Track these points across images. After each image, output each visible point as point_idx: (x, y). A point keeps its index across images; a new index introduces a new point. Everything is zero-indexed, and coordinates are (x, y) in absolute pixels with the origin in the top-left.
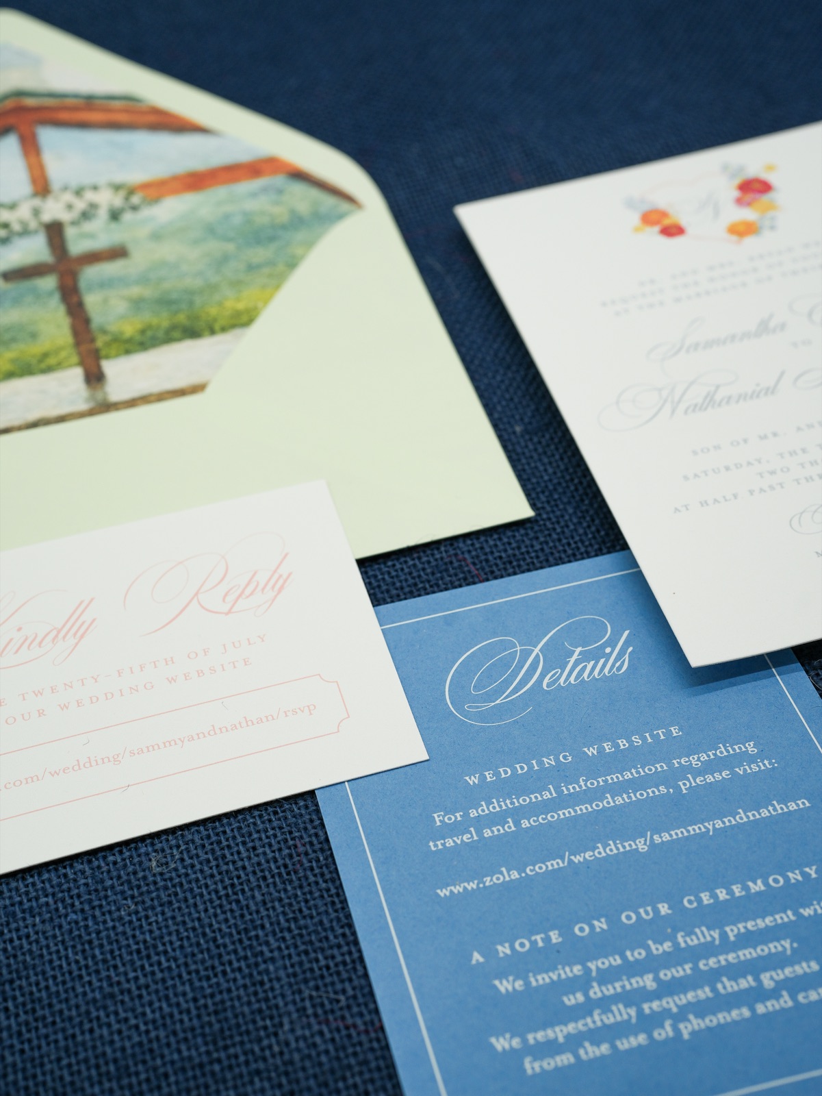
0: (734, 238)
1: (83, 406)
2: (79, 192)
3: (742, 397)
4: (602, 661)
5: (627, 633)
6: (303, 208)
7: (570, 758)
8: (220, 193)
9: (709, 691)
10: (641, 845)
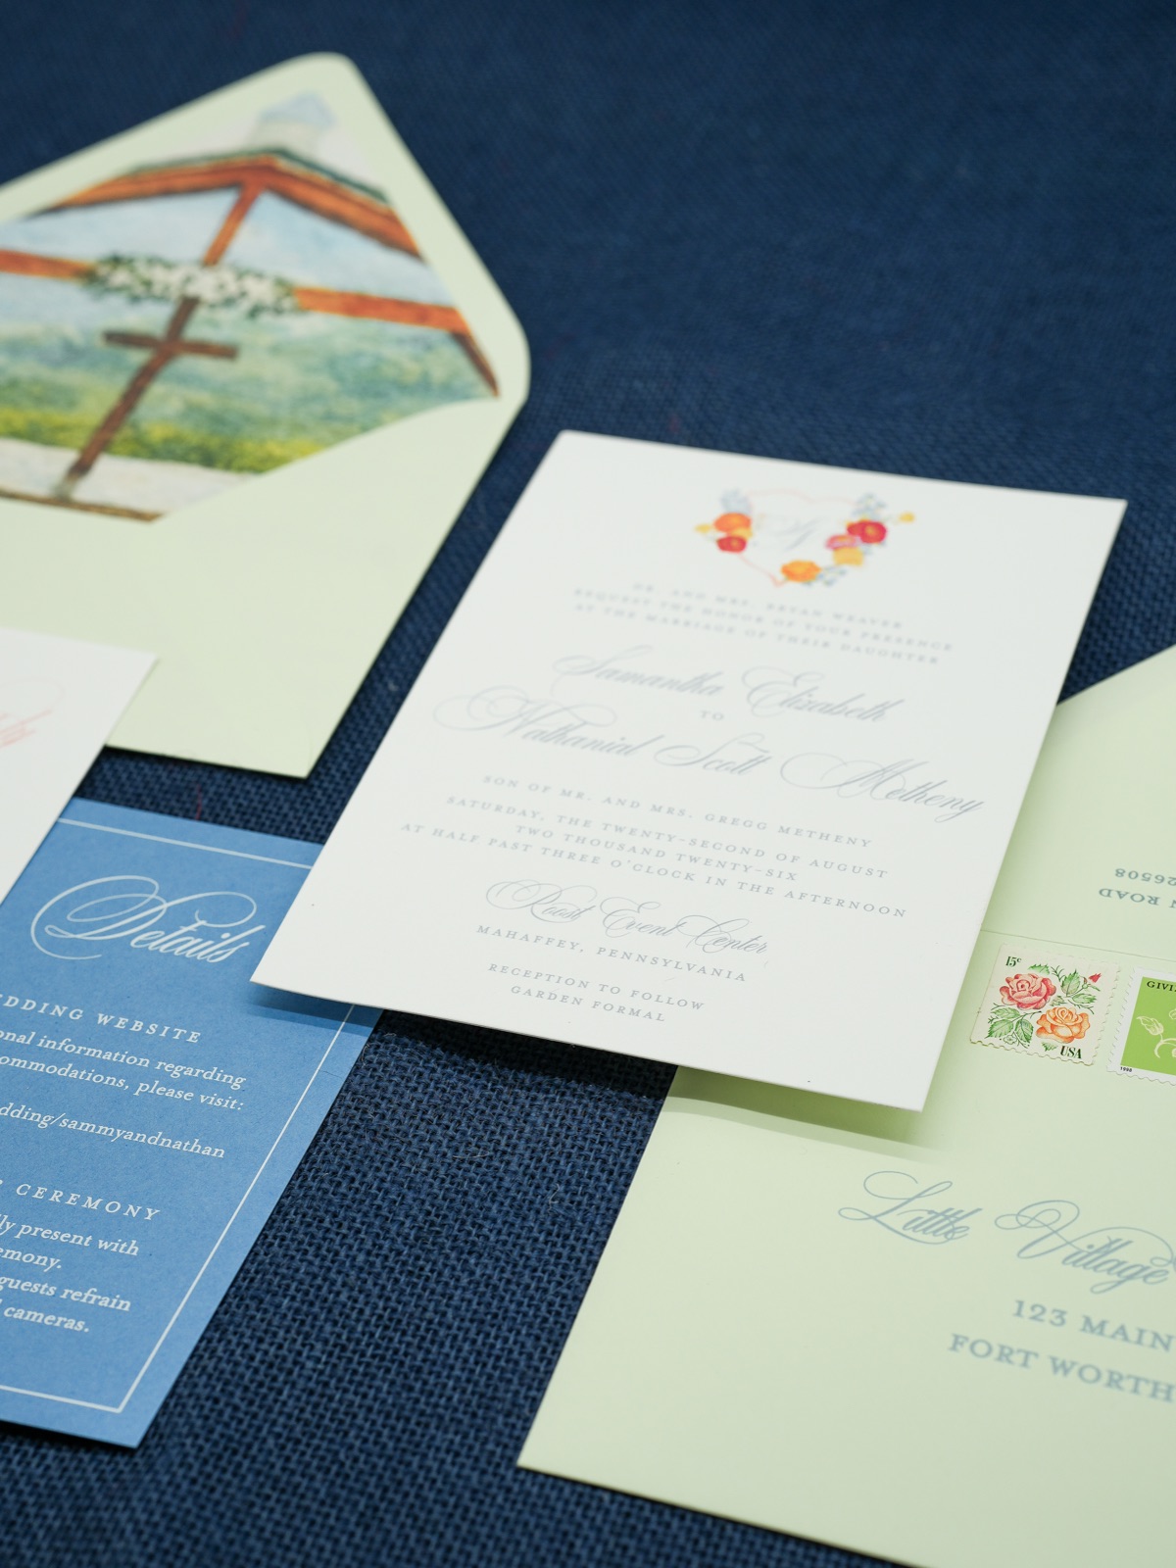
0: (781, 577)
1: (42, 491)
2: (241, 275)
3: (596, 745)
4: (210, 942)
5: (261, 927)
6: (438, 374)
7: (79, 1016)
8: (371, 326)
9: (266, 1015)
10: (44, 1122)
